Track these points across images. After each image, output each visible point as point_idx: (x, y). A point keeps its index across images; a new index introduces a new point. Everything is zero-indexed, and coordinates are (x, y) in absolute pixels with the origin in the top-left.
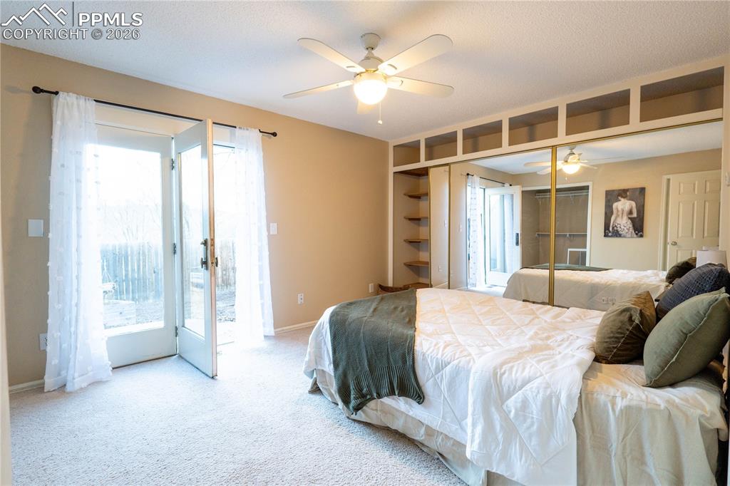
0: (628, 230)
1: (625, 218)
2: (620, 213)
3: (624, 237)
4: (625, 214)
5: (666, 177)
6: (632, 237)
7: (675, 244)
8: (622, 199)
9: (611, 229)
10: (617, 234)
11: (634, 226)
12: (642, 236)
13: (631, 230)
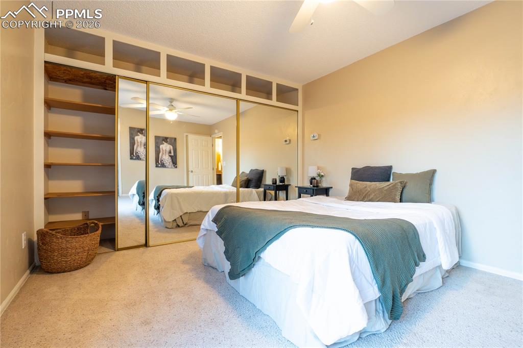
0: (169, 163)
1: (167, 155)
2: (164, 152)
3: (168, 168)
4: (167, 153)
5: (185, 134)
6: (172, 168)
7: (192, 172)
8: (165, 143)
9: (160, 162)
10: (163, 166)
11: (172, 161)
12: (176, 167)
13: (171, 163)
